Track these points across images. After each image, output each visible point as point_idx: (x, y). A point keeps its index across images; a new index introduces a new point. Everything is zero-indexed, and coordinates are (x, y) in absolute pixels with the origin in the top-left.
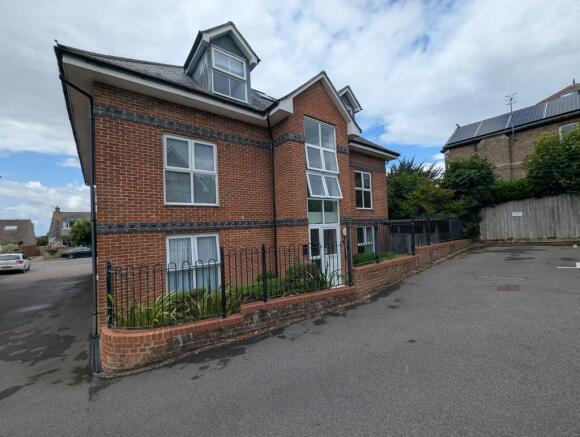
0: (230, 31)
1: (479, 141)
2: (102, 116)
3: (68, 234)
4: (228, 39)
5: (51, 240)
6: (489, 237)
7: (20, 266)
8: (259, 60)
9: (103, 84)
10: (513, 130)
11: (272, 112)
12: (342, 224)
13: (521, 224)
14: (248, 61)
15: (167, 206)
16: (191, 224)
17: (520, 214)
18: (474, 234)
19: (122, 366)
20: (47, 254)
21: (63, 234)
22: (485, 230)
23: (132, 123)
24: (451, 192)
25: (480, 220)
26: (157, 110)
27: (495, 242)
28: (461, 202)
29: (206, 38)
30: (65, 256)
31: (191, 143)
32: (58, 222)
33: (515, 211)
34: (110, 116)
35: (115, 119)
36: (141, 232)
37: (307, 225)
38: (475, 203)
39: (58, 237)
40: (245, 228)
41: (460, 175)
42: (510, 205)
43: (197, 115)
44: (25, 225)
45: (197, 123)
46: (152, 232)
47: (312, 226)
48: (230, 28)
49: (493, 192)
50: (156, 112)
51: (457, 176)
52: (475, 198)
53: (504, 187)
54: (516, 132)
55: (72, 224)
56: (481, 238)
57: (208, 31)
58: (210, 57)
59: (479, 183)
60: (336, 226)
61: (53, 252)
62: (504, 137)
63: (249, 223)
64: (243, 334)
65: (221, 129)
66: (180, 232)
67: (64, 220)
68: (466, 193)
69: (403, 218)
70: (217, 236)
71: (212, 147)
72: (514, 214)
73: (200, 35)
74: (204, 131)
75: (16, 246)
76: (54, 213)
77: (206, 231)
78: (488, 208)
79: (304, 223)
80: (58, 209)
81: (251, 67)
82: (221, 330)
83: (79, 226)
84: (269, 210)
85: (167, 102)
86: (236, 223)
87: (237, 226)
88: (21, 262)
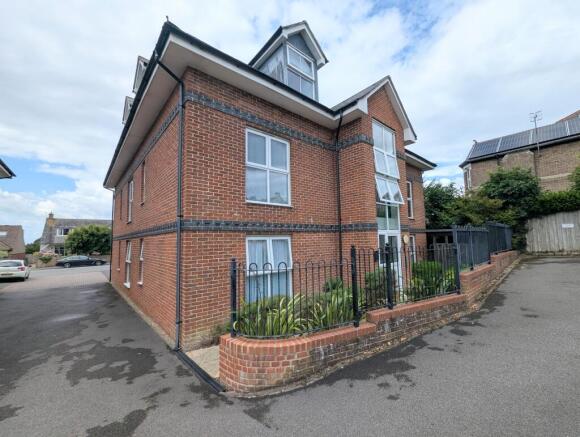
0: (304, 30)
1: (503, 156)
2: (195, 103)
3: (63, 241)
4: (301, 38)
5: (43, 248)
6: (537, 248)
7: (21, 274)
8: (327, 61)
9: (196, 70)
10: (538, 145)
11: (345, 113)
12: (403, 231)
13: (573, 235)
14: (315, 62)
15: (248, 204)
16: (269, 225)
17: (572, 226)
18: (521, 246)
19: (260, 383)
20: (40, 263)
21: (56, 241)
22: (533, 241)
23: (219, 114)
24: (500, 202)
25: (526, 231)
26: (241, 102)
27: (544, 255)
28: (510, 212)
29: (285, 34)
30: (61, 265)
31: (269, 139)
32: (51, 228)
33: (564, 223)
34: (201, 104)
35: (206, 107)
36: (225, 231)
37: (376, 230)
38: (524, 214)
39: (50, 244)
40: (314, 232)
41: (508, 185)
42: (560, 216)
43: (276, 111)
44: (15, 231)
45: (275, 118)
46: (235, 231)
47: (380, 232)
48: (304, 27)
49: (542, 203)
50: (240, 103)
51: (504, 187)
52: (523, 209)
53: (554, 198)
54: (541, 148)
55: (66, 231)
56: (528, 249)
57: (287, 28)
58: (285, 54)
59: (526, 194)
60: (397, 233)
61: (46, 260)
62: (528, 152)
63: (317, 226)
64: (377, 345)
65: (294, 126)
66: (259, 233)
67: (58, 226)
68: (514, 204)
69: (444, 228)
70: (289, 238)
71: (284, 145)
72: (564, 226)
73: (280, 30)
74: (281, 127)
75: (6, 253)
76: (47, 220)
77: (281, 233)
78: (534, 220)
79: (374, 228)
80: (51, 215)
81: (318, 67)
82: (357, 340)
83: (76, 234)
84: (333, 215)
85: (250, 95)
86: (307, 226)
87: (307, 229)
88: (22, 269)
